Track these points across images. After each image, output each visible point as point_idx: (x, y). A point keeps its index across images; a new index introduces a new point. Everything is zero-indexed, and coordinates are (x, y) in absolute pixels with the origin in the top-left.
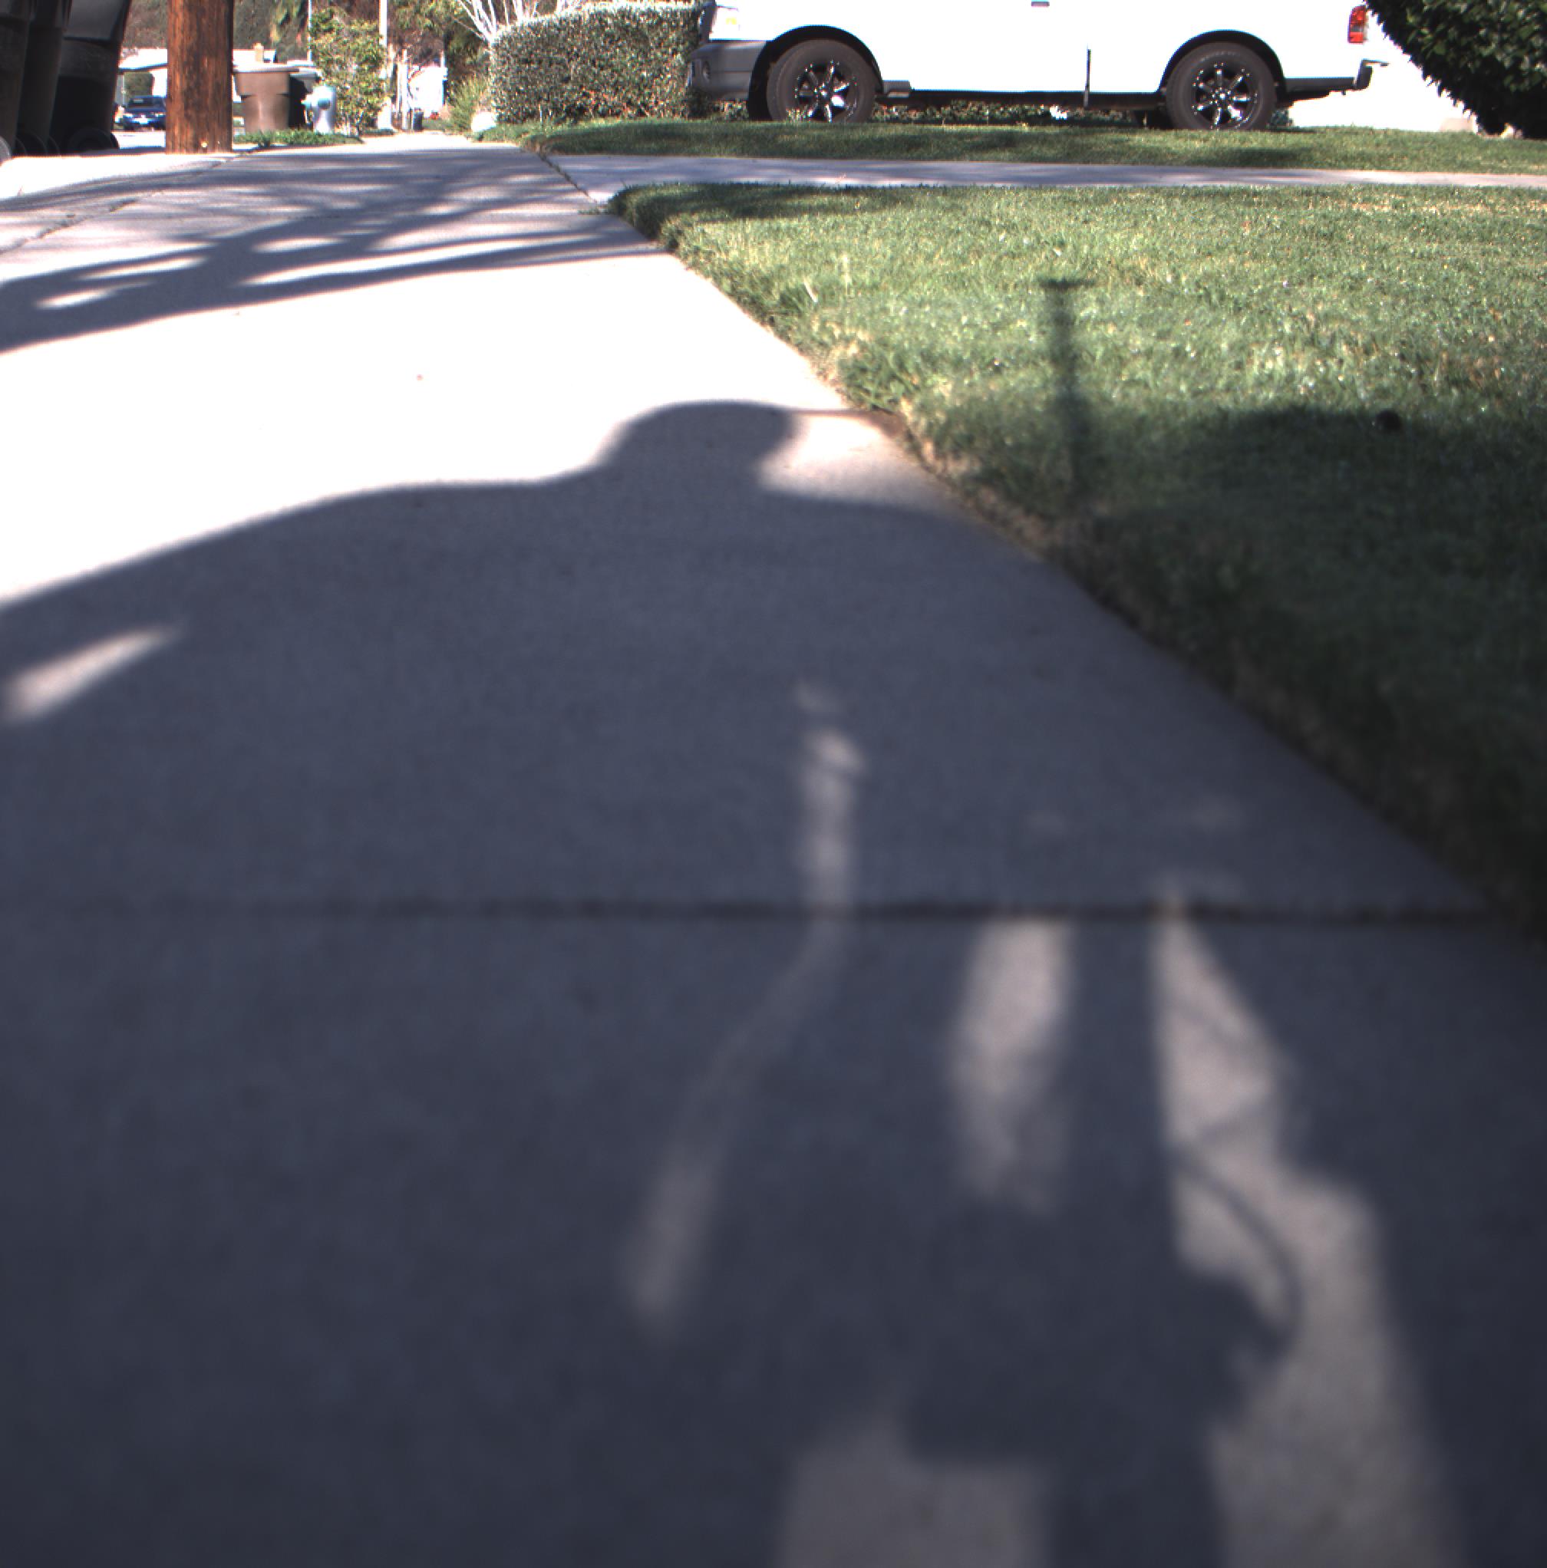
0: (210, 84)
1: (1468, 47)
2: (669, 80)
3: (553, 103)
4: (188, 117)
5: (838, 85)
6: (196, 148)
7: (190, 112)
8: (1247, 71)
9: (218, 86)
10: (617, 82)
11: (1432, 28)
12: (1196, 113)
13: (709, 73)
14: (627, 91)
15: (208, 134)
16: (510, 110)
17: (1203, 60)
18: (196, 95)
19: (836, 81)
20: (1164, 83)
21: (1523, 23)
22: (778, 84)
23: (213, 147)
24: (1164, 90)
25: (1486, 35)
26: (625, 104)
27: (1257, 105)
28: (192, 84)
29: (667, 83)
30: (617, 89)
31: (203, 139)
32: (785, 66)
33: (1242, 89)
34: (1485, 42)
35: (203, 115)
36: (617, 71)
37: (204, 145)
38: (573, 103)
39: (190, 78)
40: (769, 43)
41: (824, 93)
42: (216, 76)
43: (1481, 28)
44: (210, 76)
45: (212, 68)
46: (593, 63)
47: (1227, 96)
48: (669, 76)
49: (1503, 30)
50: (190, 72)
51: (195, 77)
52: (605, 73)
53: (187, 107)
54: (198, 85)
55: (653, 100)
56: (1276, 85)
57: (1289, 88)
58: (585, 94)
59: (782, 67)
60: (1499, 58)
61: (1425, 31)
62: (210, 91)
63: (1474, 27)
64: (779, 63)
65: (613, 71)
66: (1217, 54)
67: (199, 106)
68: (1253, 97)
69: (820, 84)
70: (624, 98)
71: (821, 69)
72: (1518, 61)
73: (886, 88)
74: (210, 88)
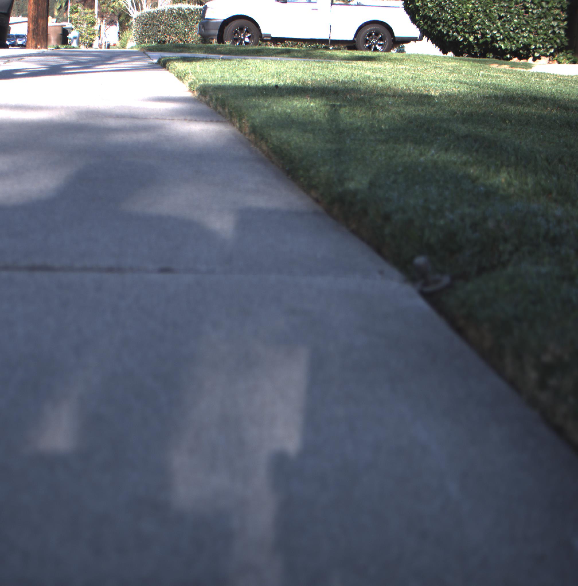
0: (41, 27)
1: (434, 27)
2: (195, 32)
3: (155, 39)
4: (34, 38)
5: (247, 35)
6: (36, 47)
7: (34, 36)
8: (382, 33)
9: (43, 28)
10: (177, 33)
11: (423, 21)
12: (365, 47)
13: (204, 30)
14: (180, 36)
15: (40, 43)
16: (139, 41)
17: (368, 30)
18: (36, 31)
19: (247, 33)
20: (355, 37)
21: (449, 20)
22: (227, 34)
23: (41, 47)
24: (355, 39)
25: (439, 23)
26: (179, 41)
27: (386, 45)
28: (35, 27)
29: (194, 33)
30: (177, 35)
31: (38, 45)
32: (229, 28)
33: (381, 39)
34: (439, 26)
35: (39, 37)
36: (176, 29)
37: (39, 47)
38: (161, 39)
39: (35, 25)
40: (224, 20)
41: (242, 37)
42: (43, 25)
43: (437, 21)
44: (41, 25)
45: (42, 23)
46: (169, 26)
47: (376, 42)
48: (195, 31)
49: (443, 22)
50: (34, 24)
51: (36, 25)
52: (173, 29)
53: (33, 35)
54: (37, 28)
55: (189, 39)
56: (392, 38)
57: (396, 40)
58: (166, 37)
59: (228, 28)
60: (443, 31)
61: (421, 21)
62: (41, 30)
63: (435, 21)
64: (227, 27)
65: (175, 29)
66: (373, 28)
67: (37, 35)
68: (384, 42)
69: (241, 34)
70: (179, 38)
71: (241, 29)
72: (448, 32)
73: (263, 36)
74: (41, 29)
